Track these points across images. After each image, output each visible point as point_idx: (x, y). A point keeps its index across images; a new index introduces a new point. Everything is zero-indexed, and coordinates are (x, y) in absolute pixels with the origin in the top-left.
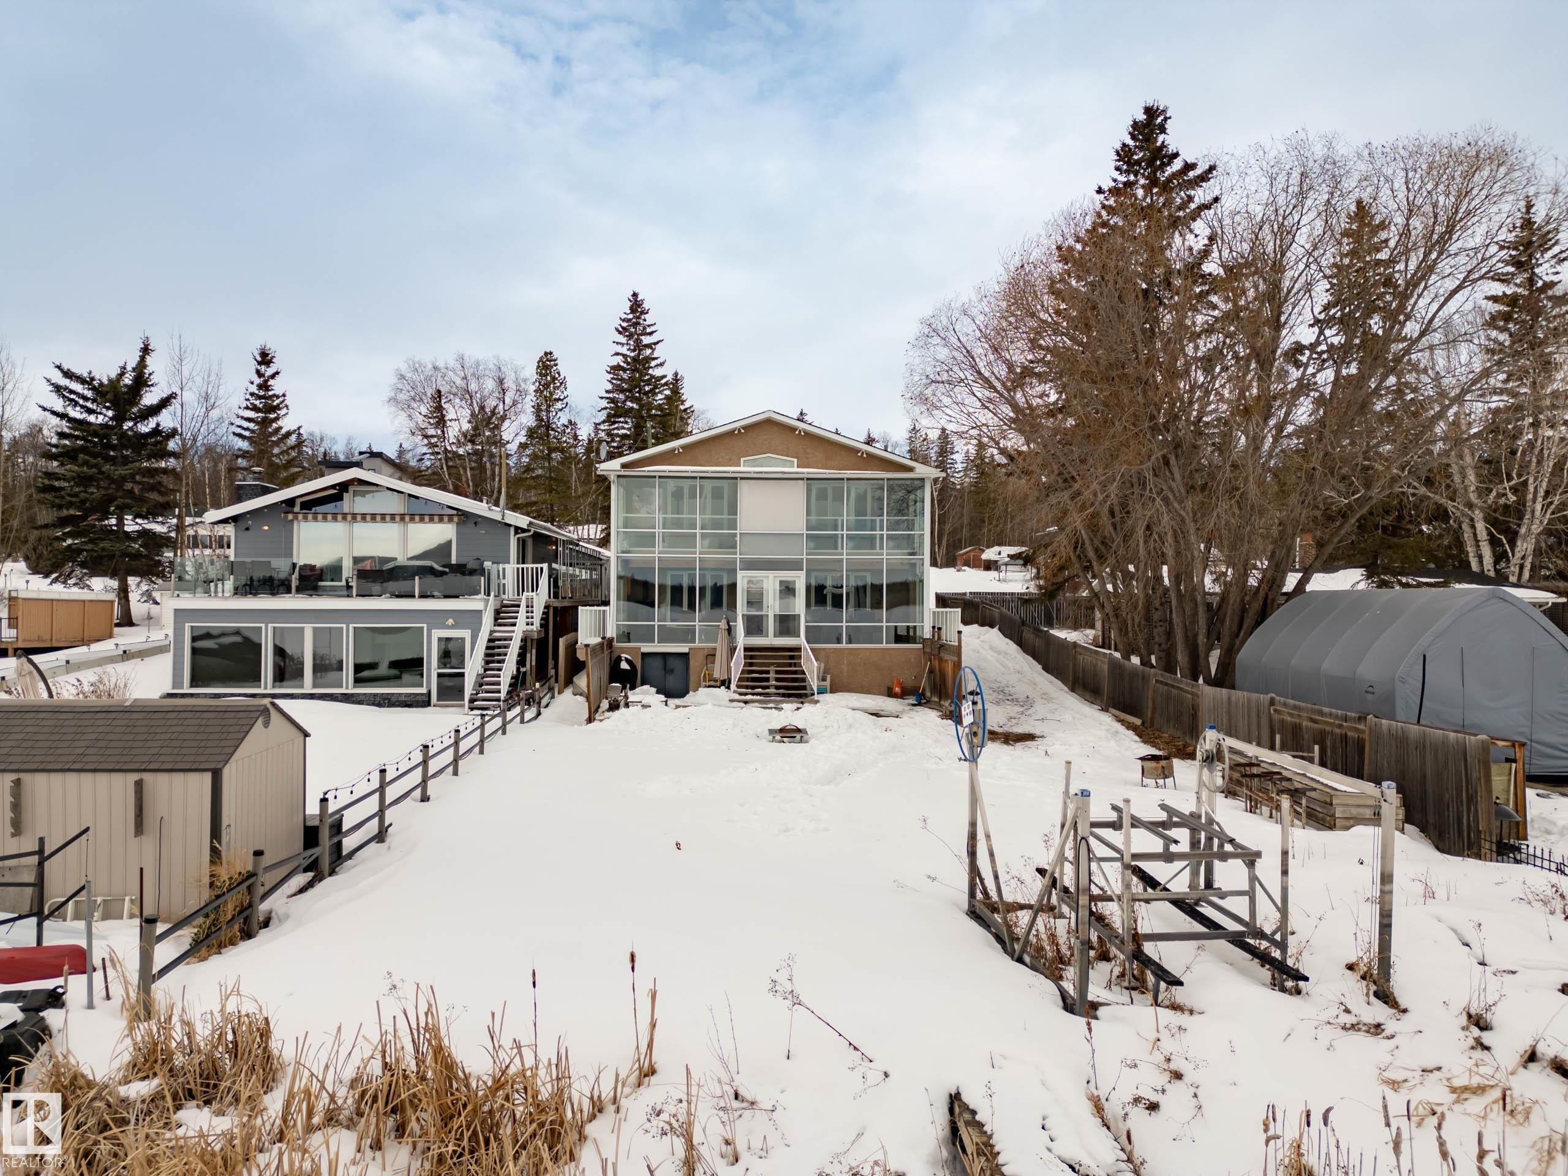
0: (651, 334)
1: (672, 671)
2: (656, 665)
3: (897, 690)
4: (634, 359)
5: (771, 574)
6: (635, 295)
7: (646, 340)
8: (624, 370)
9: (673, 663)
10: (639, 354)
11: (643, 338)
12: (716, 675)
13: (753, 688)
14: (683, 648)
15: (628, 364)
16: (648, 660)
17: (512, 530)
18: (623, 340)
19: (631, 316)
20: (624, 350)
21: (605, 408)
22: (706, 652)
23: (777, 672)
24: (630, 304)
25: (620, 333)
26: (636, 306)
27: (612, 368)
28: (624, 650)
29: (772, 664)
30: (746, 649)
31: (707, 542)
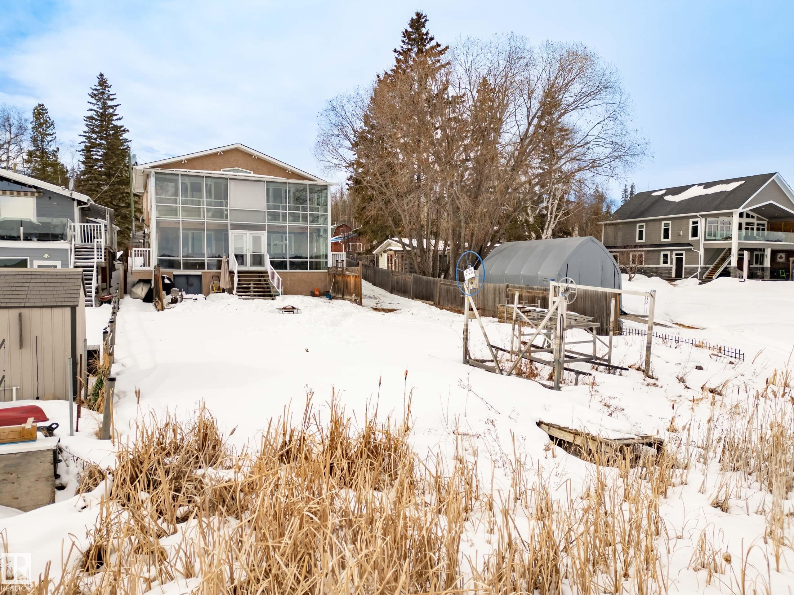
0: (113, 99)
1: (192, 285)
2: (183, 281)
3: (317, 293)
4: (102, 114)
5: (248, 232)
6: (102, 75)
7: (110, 103)
8: (96, 120)
9: (191, 280)
10: (105, 111)
11: (107, 101)
12: (222, 286)
13: (246, 292)
14: (198, 272)
15: (99, 116)
16: (178, 279)
17: (75, 203)
18: (95, 102)
19: (99, 88)
20: (95, 108)
21: (85, 142)
22: (212, 275)
23: (254, 284)
24: (98, 80)
25: (92, 97)
26: (103, 82)
27: (87, 118)
28: (165, 273)
29: (252, 280)
30: (239, 272)
31: (210, 214)
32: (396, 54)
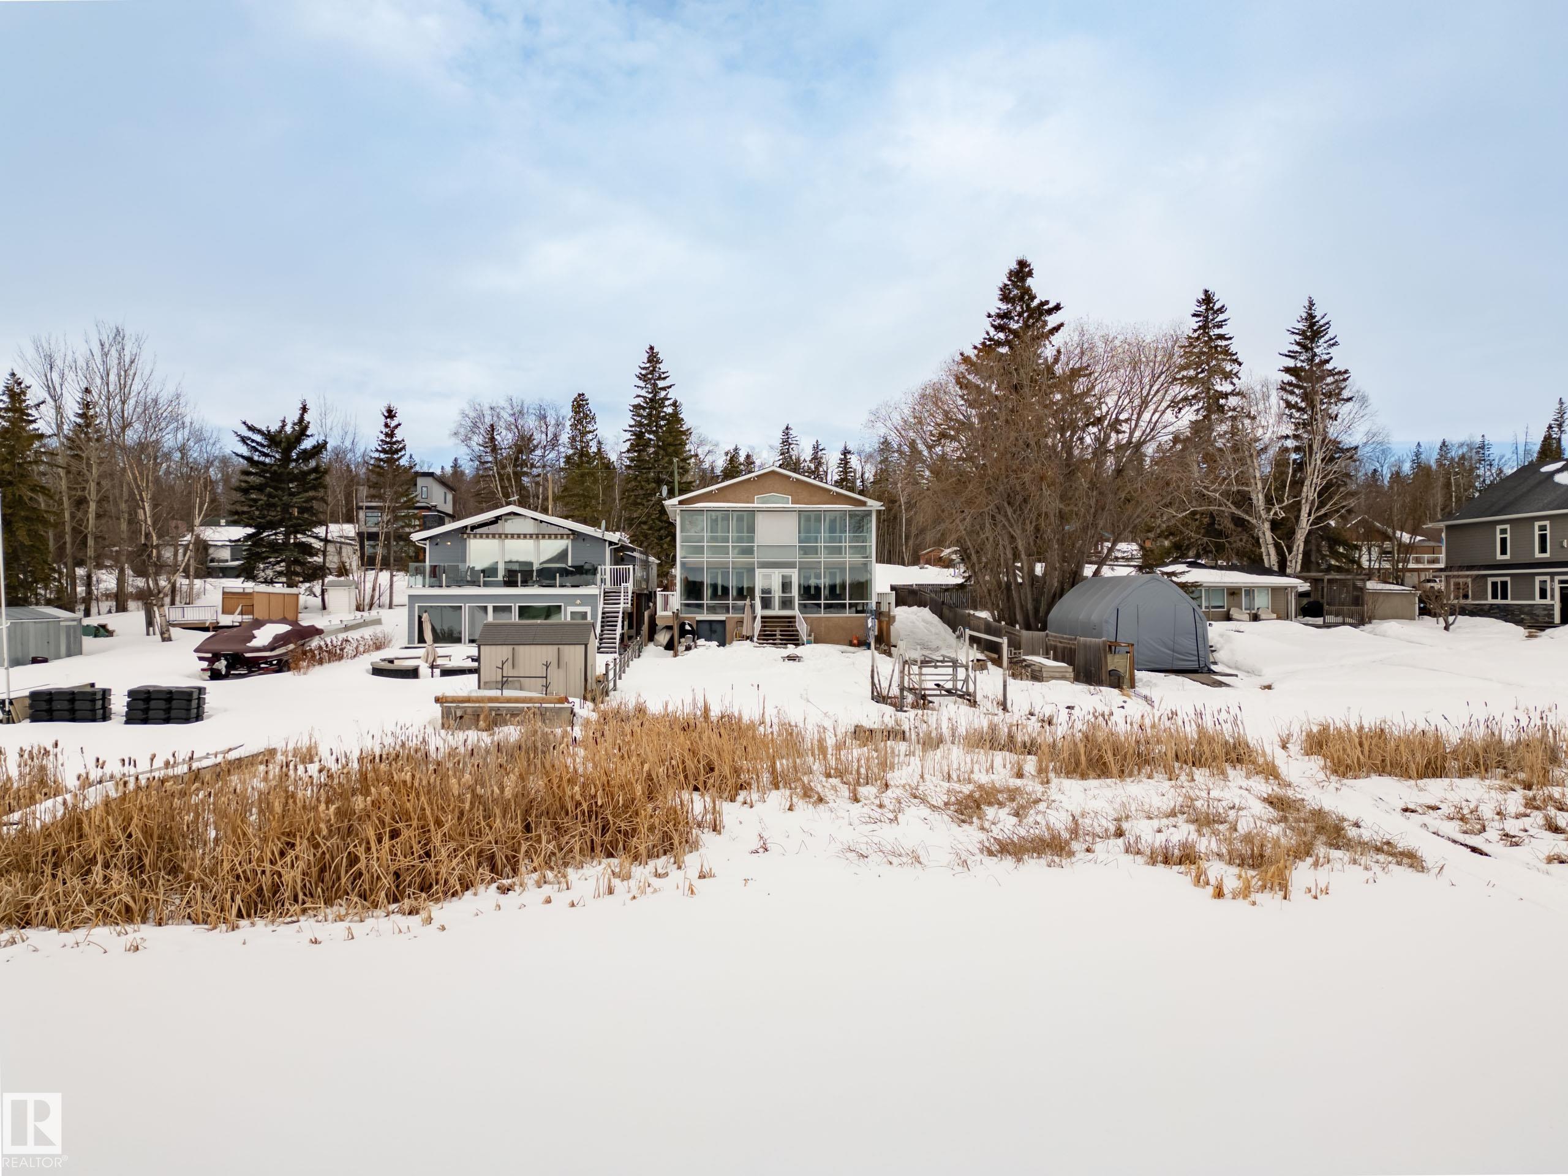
0: (665, 378)
1: (715, 632)
2: (706, 627)
3: (855, 642)
4: (651, 400)
5: (777, 571)
6: (652, 348)
7: (661, 384)
8: (644, 408)
9: (715, 626)
10: (655, 396)
11: (657, 382)
12: (744, 633)
13: (767, 640)
14: (722, 617)
15: (647, 403)
16: (701, 625)
17: (607, 543)
18: (642, 384)
19: (648, 365)
20: (643, 393)
21: (629, 440)
22: (736, 620)
23: (781, 631)
24: (647, 355)
25: (640, 379)
26: (653, 358)
27: (635, 406)
29: (777, 626)
30: (762, 617)
31: (736, 551)
32: (991, 319)
